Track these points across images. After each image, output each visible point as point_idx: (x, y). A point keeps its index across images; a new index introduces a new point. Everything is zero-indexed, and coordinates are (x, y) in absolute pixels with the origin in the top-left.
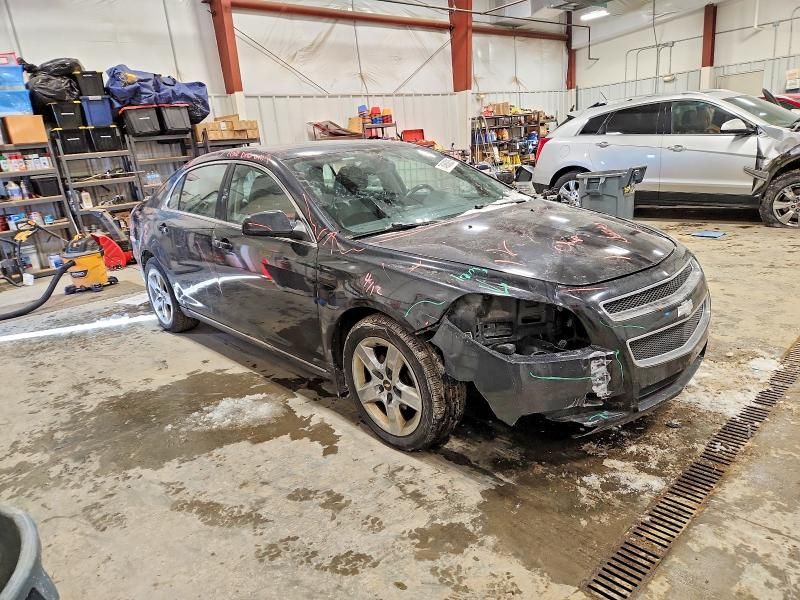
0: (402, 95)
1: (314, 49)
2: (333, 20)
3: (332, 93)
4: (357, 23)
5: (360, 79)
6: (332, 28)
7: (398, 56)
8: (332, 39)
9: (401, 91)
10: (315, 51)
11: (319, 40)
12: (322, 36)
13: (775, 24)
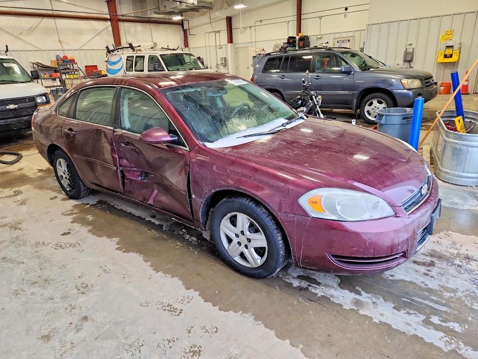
0: (83, 50)
1: (31, 30)
2: (42, 17)
3: (43, 49)
4: (55, 18)
5: (59, 43)
6: (41, 21)
7: (80, 32)
8: (41, 25)
9: (83, 48)
10: (32, 31)
11: (34, 26)
12: (36, 25)
13: (251, 27)
